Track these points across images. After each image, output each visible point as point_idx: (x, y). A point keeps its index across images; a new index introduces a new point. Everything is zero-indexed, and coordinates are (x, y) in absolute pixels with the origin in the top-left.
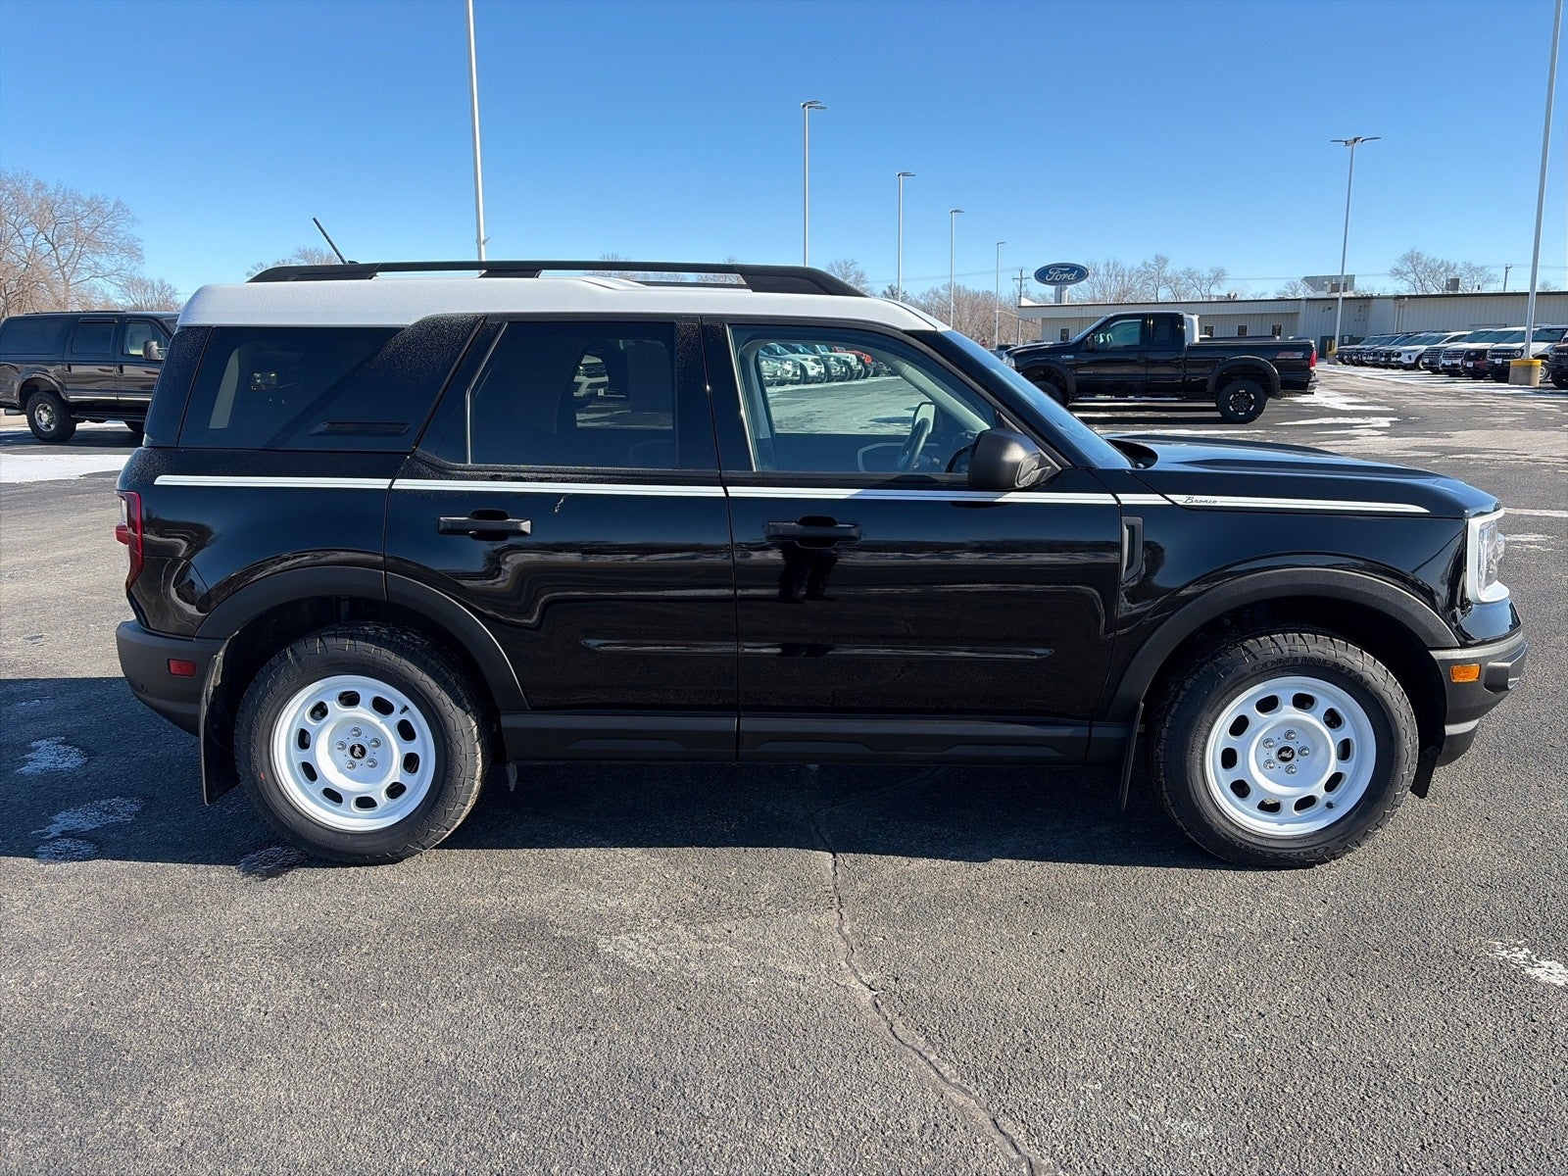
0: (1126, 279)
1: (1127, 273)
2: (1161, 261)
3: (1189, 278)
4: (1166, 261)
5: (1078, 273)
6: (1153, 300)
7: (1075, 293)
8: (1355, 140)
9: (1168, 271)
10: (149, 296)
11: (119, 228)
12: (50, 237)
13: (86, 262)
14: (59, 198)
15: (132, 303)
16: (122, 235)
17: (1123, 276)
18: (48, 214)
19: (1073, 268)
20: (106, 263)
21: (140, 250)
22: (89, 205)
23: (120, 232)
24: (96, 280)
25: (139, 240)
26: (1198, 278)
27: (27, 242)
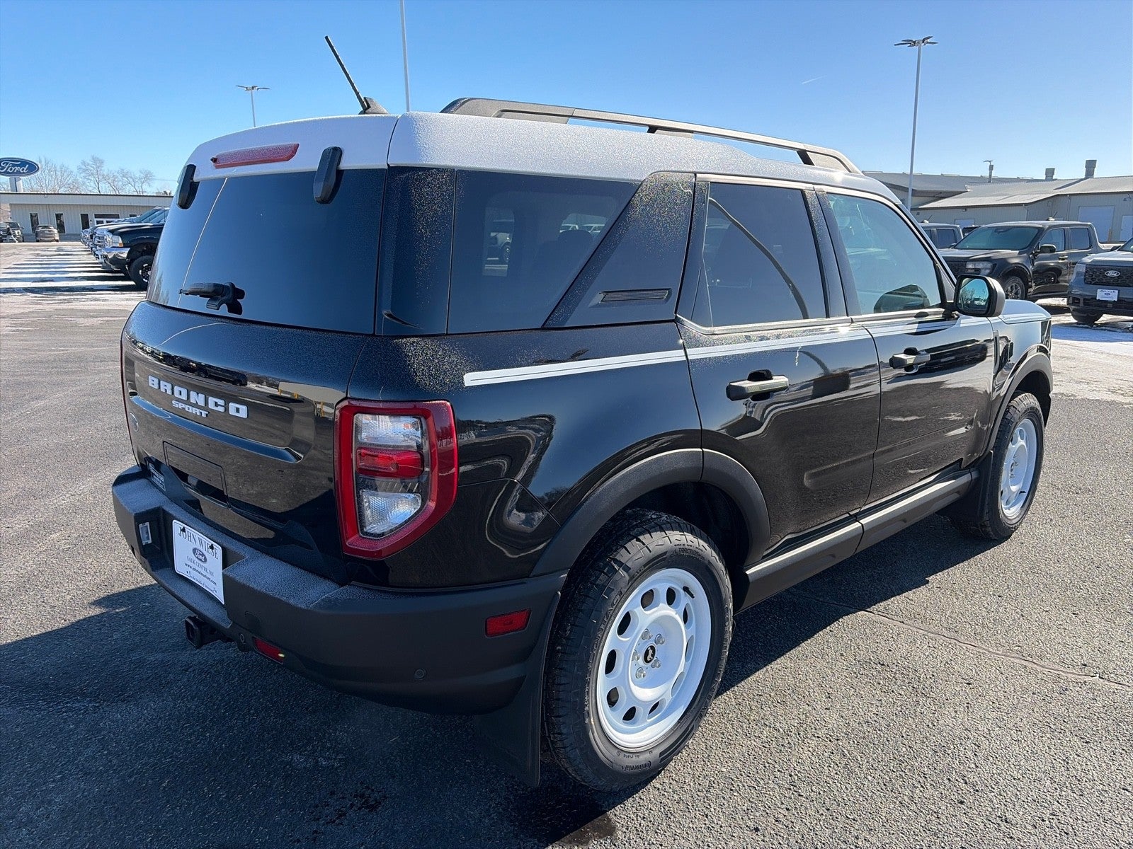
0: (59, 173)
1: (58, 168)
2: (98, 162)
3: (123, 176)
4: (102, 162)
5: (32, 168)
6: (96, 192)
7: (25, 184)
8: (253, 88)
9: (105, 170)
17: (55, 171)
19: (23, 163)
26: (131, 178)
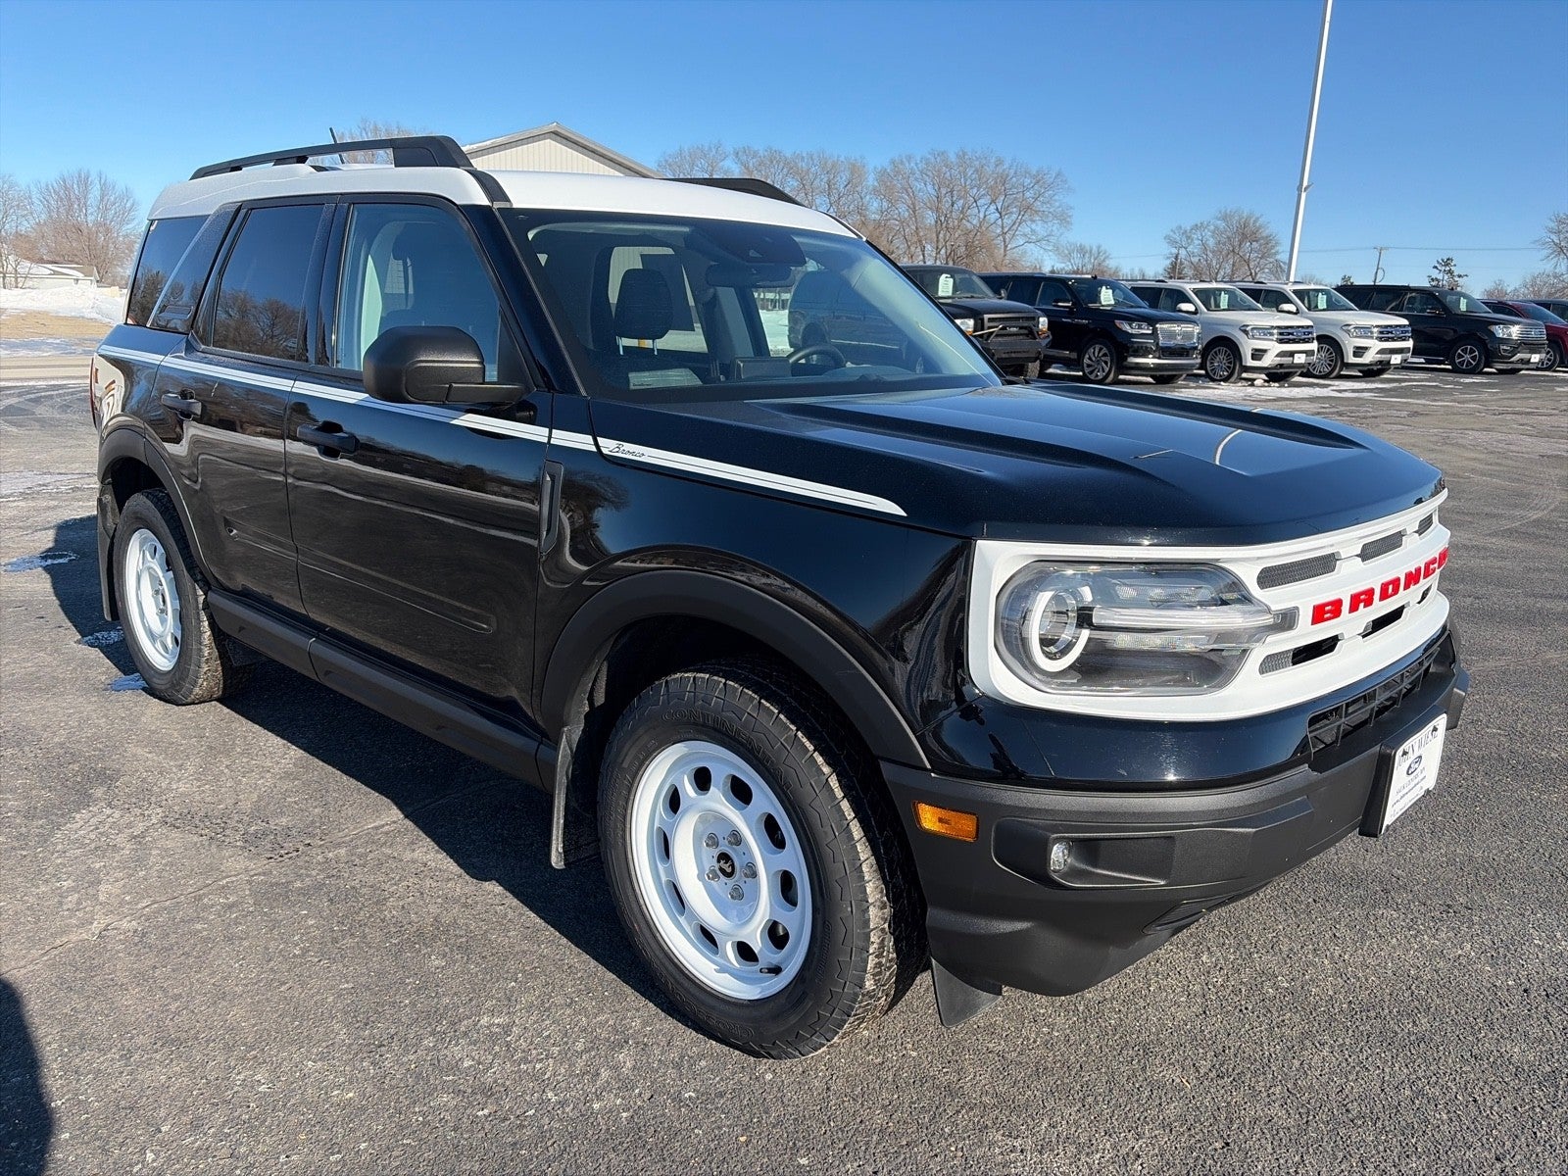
10: (1086, 260)
11: (1056, 197)
12: (999, 208)
13: (1025, 229)
14: (1012, 172)
15: (1070, 267)
16: (1057, 204)
18: (1000, 188)
20: (1039, 228)
21: (1070, 216)
22: (1034, 177)
23: (1056, 201)
24: (1029, 245)
25: (1071, 208)
27: (983, 213)
